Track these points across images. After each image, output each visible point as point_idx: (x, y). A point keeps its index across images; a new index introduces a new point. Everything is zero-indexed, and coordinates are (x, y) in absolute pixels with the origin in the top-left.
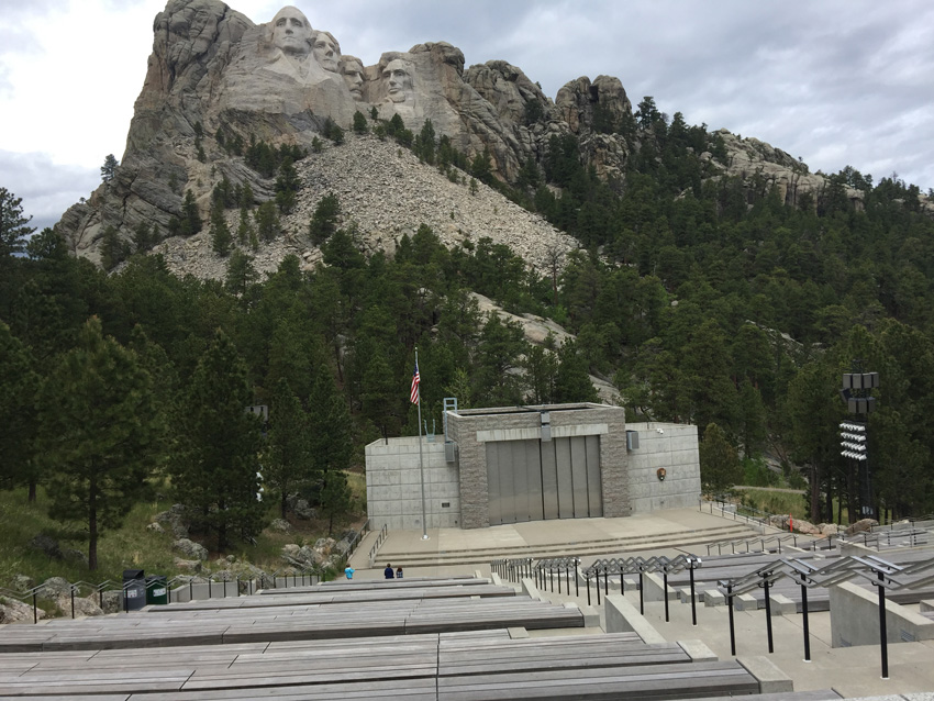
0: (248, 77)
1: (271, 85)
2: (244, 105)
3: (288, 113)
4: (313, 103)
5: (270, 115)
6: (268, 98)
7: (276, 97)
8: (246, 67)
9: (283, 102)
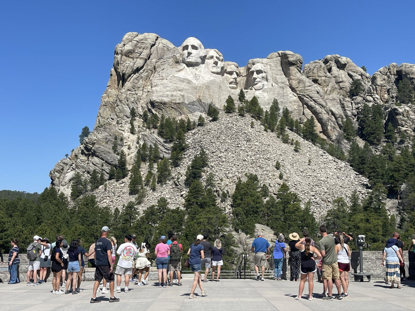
0: (165, 81)
1: (178, 85)
2: (160, 98)
3: (186, 102)
4: (202, 95)
5: (176, 103)
6: (174, 93)
7: (180, 92)
8: (164, 75)
9: (183, 96)
